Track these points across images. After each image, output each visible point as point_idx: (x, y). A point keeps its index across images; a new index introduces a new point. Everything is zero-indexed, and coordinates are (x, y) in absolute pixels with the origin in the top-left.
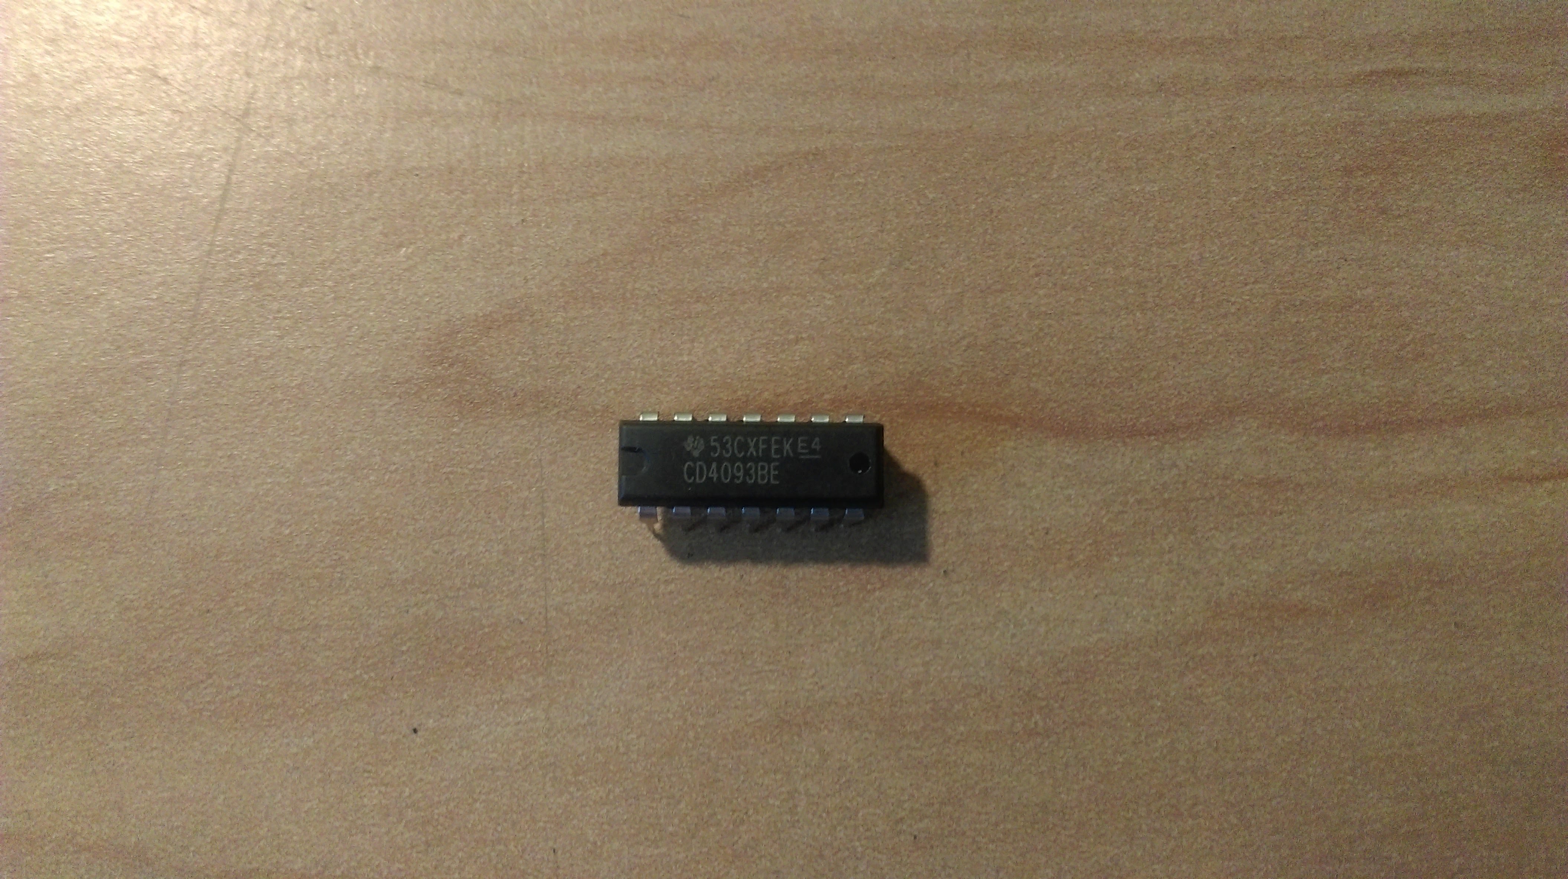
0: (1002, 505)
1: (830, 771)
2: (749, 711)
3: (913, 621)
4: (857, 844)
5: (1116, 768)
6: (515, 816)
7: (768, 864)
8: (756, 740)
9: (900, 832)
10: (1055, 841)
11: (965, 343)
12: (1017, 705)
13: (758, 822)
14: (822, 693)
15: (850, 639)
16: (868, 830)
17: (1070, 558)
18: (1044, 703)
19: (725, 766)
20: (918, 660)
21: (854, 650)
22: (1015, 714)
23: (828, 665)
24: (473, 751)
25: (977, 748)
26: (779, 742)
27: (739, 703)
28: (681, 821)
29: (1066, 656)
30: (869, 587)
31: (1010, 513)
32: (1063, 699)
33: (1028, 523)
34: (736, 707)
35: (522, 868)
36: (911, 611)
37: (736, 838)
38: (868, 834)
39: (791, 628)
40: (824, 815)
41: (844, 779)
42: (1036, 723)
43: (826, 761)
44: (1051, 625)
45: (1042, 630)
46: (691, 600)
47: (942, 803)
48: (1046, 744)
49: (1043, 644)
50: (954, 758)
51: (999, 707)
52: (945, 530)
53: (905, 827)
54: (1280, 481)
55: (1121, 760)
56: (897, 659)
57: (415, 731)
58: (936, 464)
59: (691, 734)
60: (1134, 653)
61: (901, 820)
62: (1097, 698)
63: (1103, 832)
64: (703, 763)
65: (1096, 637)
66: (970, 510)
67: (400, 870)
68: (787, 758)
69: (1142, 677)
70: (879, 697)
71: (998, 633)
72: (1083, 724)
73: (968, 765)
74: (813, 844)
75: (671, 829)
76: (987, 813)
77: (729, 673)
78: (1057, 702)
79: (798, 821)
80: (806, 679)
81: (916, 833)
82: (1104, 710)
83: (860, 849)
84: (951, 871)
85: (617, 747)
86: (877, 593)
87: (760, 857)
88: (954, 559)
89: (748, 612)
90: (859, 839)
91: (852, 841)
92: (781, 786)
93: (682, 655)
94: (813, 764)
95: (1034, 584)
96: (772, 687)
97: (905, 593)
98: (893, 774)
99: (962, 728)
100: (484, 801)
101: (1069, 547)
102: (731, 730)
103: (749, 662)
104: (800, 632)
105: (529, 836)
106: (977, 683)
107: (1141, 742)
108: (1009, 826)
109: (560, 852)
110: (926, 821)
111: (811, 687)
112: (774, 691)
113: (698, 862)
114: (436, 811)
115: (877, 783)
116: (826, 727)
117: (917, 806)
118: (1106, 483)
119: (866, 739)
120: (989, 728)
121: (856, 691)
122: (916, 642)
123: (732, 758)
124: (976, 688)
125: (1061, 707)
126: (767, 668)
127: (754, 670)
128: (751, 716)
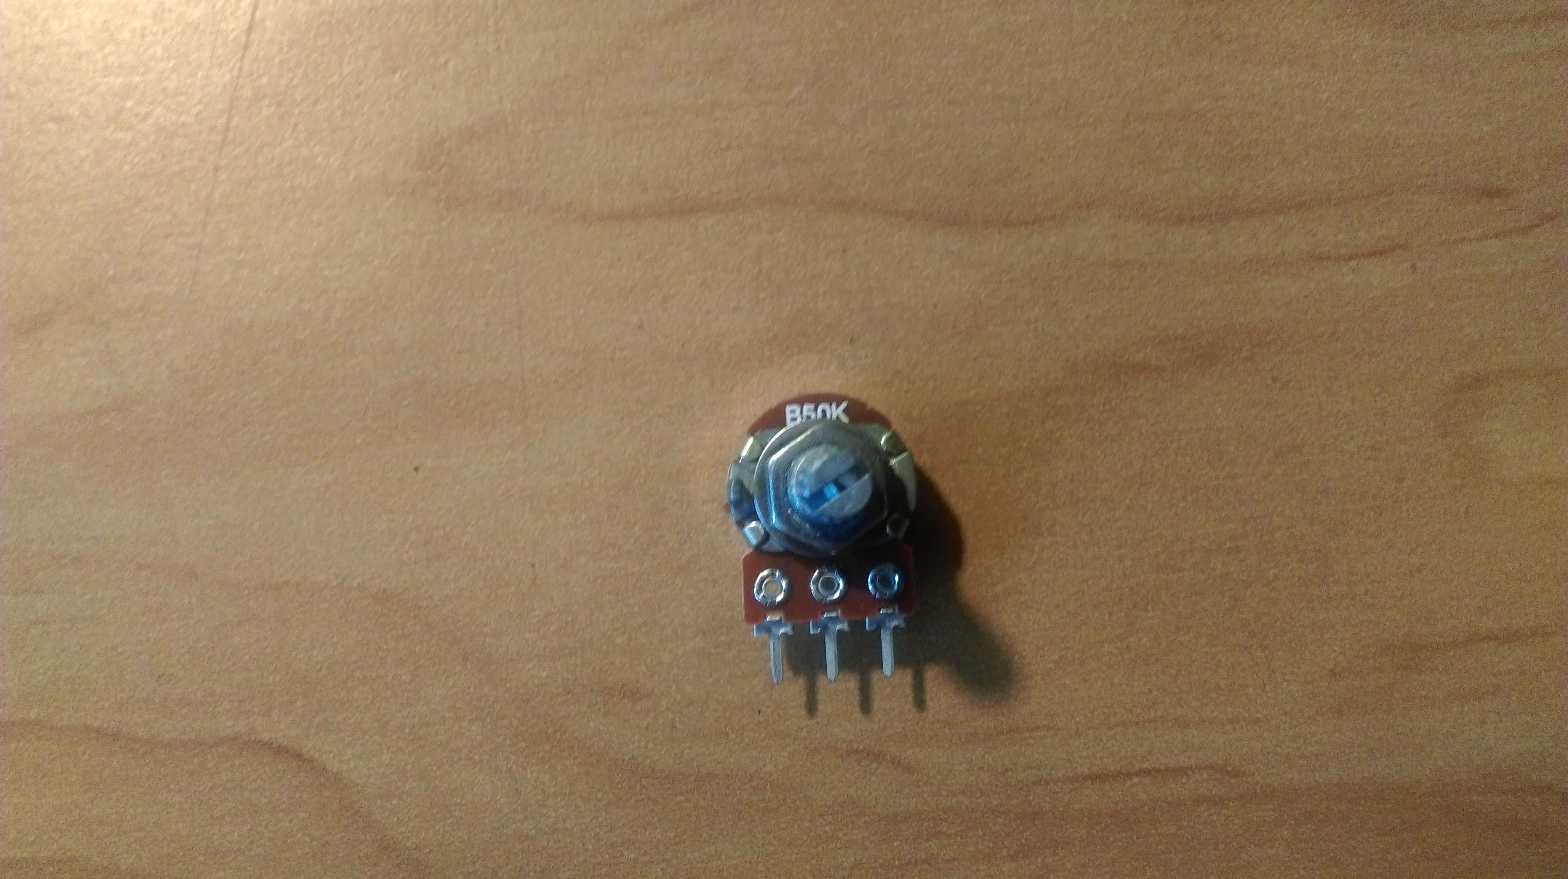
0: (898, 285)
6: (499, 538)
11: (868, 150)
15: (773, 395)
17: (954, 328)
24: (464, 486)
27: (682, 447)
28: (635, 542)
29: (949, 407)
30: (788, 353)
31: (905, 291)
33: (920, 299)
34: (680, 451)
35: (506, 579)
36: (824, 372)
37: (680, 555)
39: (724, 387)
44: (939, 383)
45: (930, 387)
46: (642, 364)
49: (931, 398)
52: (851, 306)
54: (1126, 263)
57: (416, 469)
58: (844, 252)
59: (643, 472)
60: (1005, 405)
64: (653, 495)
65: (973, 392)
66: (872, 289)
67: (406, 581)
69: (1011, 424)
71: (895, 389)
75: (627, 548)
77: (673, 423)
82: (980, 450)
85: (583, 483)
87: (700, 570)
88: (858, 329)
89: (689, 373)
93: (635, 409)
96: (709, 434)
97: (818, 358)
100: (474, 526)
101: (953, 319)
103: (690, 414)
105: (511, 554)
109: (537, 567)
113: (649, 574)
114: (435, 534)
118: (983, 267)
126: (704, 418)
127: (695, 420)
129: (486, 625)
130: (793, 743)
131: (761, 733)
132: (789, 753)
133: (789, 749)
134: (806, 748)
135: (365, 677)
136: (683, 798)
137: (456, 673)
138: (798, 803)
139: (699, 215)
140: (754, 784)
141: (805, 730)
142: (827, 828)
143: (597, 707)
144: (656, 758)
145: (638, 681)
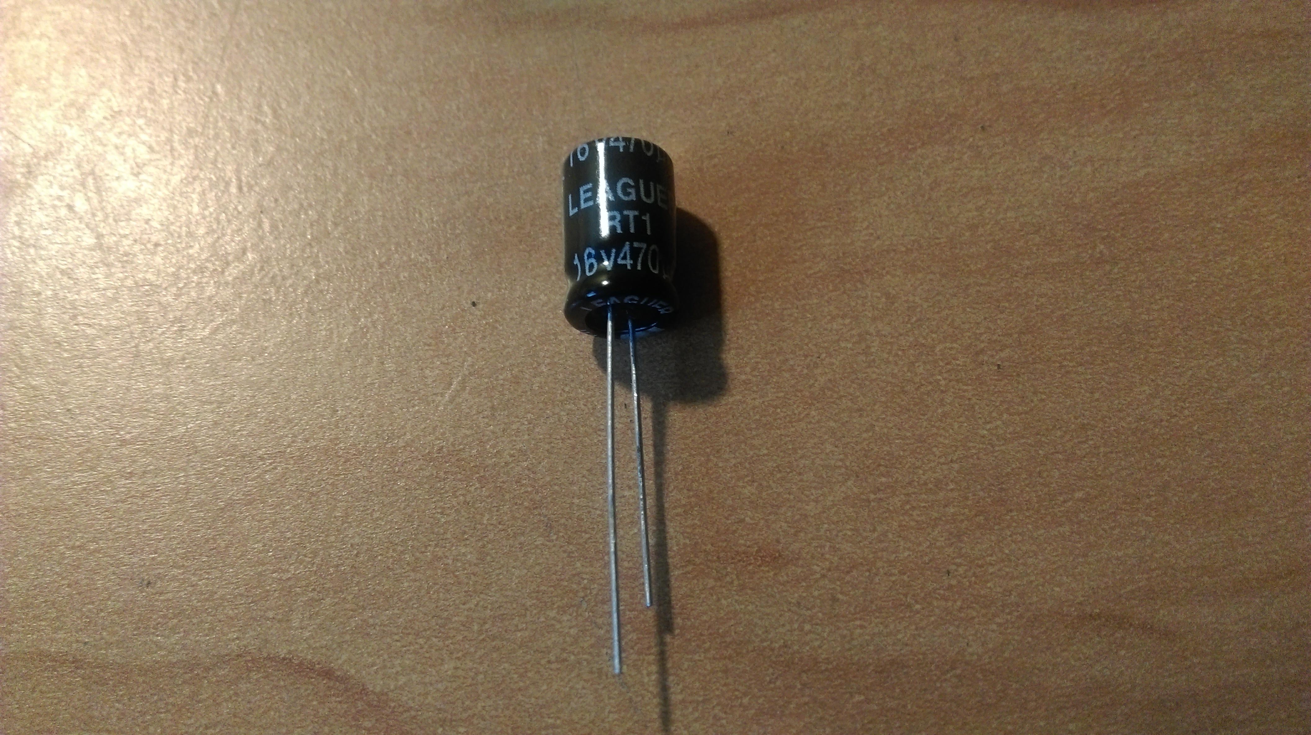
0: (1026, 68)
1: (899, 312)
2: (807, 264)
3: (959, 172)
4: (939, 377)
5: (1190, 286)
6: (582, 376)
7: (850, 404)
8: (819, 290)
9: (982, 364)
10: (1145, 359)
12: (1079, 238)
13: (833, 364)
14: (878, 242)
15: (899, 193)
16: (947, 364)
17: (1103, 106)
18: (1105, 234)
19: (790, 315)
20: (970, 206)
21: (904, 202)
22: (1079, 246)
23: (880, 216)
24: (534, 319)
25: (1047, 279)
26: (842, 289)
27: (796, 257)
28: (753, 369)
29: (1117, 191)
30: (910, 147)
31: (1035, 74)
32: (1123, 229)
33: (1055, 81)
34: (794, 262)
35: (594, 425)
36: (955, 164)
37: (812, 381)
38: (949, 367)
39: (838, 188)
40: (900, 353)
41: (914, 319)
42: (1101, 252)
43: (893, 303)
44: (1096, 165)
45: (1089, 169)
46: (736, 171)
47: (1021, 333)
48: (1116, 270)
49: (1093, 182)
50: (1024, 290)
51: (1061, 240)
52: (975, 93)
53: (986, 358)
55: (1194, 279)
56: (949, 207)
57: (474, 304)
58: (956, 40)
60: (1183, 184)
61: (982, 351)
62: (1157, 225)
63: (1192, 346)
64: (768, 314)
65: (1142, 172)
66: (997, 74)
67: (467, 436)
68: (853, 304)
69: (1197, 203)
70: (937, 241)
71: (1045, 176)
72: (1149, 249)
73: (1040, 296)
74: (893, 381)
75: (743, 377)
76: (1068, 339)
77: (782, 232)
78: (1117, 232)
79: (874, 361)
80: (860, 231)
81: (999, 363)
82: (1166, 235)
83: (943, 382)
84: (1044, 397)
86: (919, 151)
87: (840, 398)
88: (989, 116)
89: (794, 177)
90: (941, 373)
91: (933, 375)
92: (852, 329)
93: (733, 219)
94: (880, 306)
95: (1072, 131)
96: (828, 241)
97: (946, 149)
98: (964, 310)
99: (1027, 263)
100: (549, 364)
101: (1098, 98)
102: (792, 282)
103: (801, 221)
104: (848, 190)
105: (598, 394)
106: (1034, 221)
107: (1210, 261)
108: (1095, 349)
110: (1008, 350)
111: (867, 238)
112: (830, 244)
113: (776, 407)
114: (501, 377)
115: (950, 320)
116: (887, 273)
117: (995, 337)
118: (1121, 43)
119: (931, 280)
120: (1055, 260)
121: (913, 238)
122: (965, 190)
123: (797, 308)
124: (1033, 225)
125: (1123, 236)
126: (819, 224)
127: (807, 227)
128: (810, 268)
129: (572, 483)
130: (1003, 611)
131: (955, 601)
132: (999, 625)
133: (998, 620)
134: (1020, 617)
135: (417, 559)
136: (862, 697)
137: (537, 546)
138: (1024, 694)
139: (782, 17)
140: (958, 671)
141: (1014, 593)
142: (1071, 727)
143: (728, 579)
144: (817, 644)
145: (778, 541)
